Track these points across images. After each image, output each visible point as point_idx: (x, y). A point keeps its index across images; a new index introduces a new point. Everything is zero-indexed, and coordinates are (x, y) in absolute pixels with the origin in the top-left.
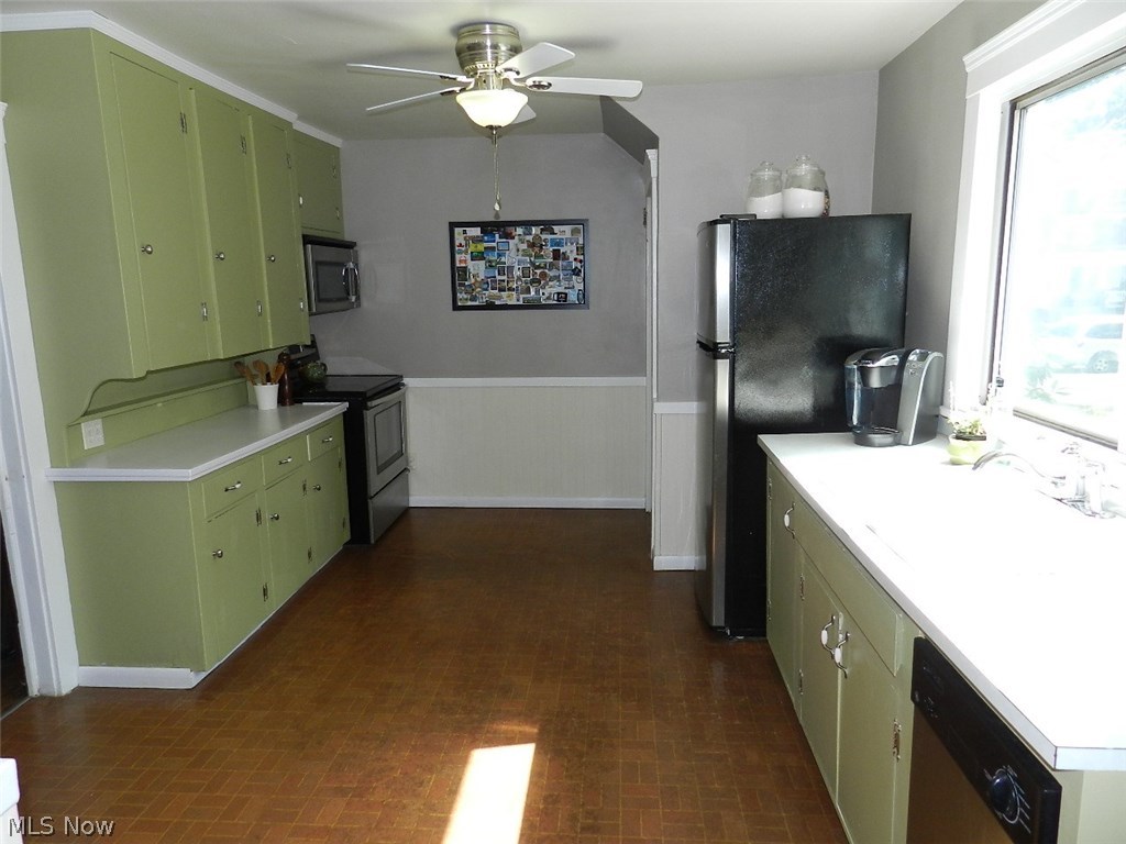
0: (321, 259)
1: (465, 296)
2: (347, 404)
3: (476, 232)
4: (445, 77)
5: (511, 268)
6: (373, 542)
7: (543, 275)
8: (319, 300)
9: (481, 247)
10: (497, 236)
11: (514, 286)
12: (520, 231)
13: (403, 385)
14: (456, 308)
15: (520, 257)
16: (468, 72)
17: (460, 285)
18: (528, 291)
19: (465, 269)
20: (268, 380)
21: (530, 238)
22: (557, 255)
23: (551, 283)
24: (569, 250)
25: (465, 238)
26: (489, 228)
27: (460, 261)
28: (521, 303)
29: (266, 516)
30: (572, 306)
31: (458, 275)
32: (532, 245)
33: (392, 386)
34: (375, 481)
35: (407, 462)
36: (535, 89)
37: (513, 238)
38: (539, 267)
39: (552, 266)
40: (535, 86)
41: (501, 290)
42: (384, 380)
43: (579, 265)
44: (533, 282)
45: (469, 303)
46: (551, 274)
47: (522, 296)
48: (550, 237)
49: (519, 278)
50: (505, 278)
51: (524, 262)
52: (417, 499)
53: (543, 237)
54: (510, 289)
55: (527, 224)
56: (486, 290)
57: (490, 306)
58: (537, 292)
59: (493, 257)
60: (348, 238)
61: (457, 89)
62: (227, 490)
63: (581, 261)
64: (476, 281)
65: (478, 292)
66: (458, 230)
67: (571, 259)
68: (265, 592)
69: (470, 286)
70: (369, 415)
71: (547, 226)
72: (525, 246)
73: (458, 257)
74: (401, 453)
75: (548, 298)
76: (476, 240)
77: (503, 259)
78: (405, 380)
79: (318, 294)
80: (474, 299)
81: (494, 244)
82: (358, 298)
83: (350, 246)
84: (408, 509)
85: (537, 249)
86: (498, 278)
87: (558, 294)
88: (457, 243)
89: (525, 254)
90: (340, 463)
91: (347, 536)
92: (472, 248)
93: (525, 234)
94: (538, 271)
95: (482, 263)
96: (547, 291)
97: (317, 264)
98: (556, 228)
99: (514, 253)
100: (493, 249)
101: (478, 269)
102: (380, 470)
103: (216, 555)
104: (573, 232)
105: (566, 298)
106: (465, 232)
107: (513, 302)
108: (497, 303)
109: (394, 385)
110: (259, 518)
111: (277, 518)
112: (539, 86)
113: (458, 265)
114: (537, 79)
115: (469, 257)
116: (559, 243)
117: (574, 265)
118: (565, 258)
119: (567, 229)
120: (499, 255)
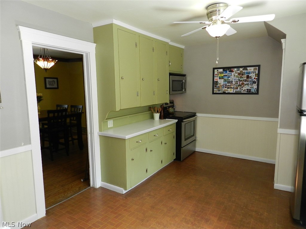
0: (174, 79)
1: (216, 90)
2: (177, 120)
3: (221, 70)
4: (202, 23)
5: (232, 82)
6: (182, 160)
7: (243, 84)
8: (173, 91)
9: (222, 75)
10: (228, 71)
11: (232, 87)
12: (235, 69)
13: (196, 115)
14: (213, 93)
15: (235, 78)
16: (210, 20)
17: (215, 86)
18: (237, 88)
19: (217, 82)
20: (158, 112)
21: (239, 72)
22: (248, 77)
23: (245, 86)
24: (253, 76)
25: (218, 72)
26: (225, 69)
27: (216, 79)
28: (234, 92)
29: (149, 150)
30: (253, 94)
31: (215, 84)
32: (239, 74)
33: (192, 116)
34: (184, 143)
35: (196, 137)
36: (233, 23)
37: (233, 72)
38: (241, 81)
39: (246, 81)
40: (233, 22)
41: (228, 88)
42: (190, 114)
43: (256, 80)
44: (239, 85)
45: (218, 92)
46: (245, 83)
47: (235, 90)
48: (246, 71)
49: (234, 85)
50: (229, 84)
51: (236, 79)
52: (198, 149)
53: (243, 71)
54: (231, 88)
55: (238, 67)
56: (223, 88)
57: (224, 93)
58: (240, 89)
59: (226, 78)
60: (184, 73)
61: (207, 26)
62: (137, 142)
63: (256, 79)
64: (220, 85)
65: (221, 89)
66: (216, 70)
67: (253, 78)
68: (147, 171)
69: (218, 87)
70: (183, 124)
71: (245, 67)
72: (237, 74)
73: (215, 78)
74: (194, 135)
75: (244, 91)
76: (221, 73)
77: (229, 79)
78: (197, 114)
79: (172, 89)
80: (219, 91)
81: (227, 74)
82: (185, 90)
83: (184, 75)
84: (195, 152)
85: (241, 75)
86: (227, 84)
87: (247, 89)
88: (215, 74)
89: (237, 77)
90: (174, 137)
91: (175, 157)
92: (220, 75)
93: (237, 71)
94: (241, 82)
95: (222, 80)
96: (244, 88)
97: (173, 81)
98: (248, 68)
99: (234, 76)
100: (226, 75)
101: (221, 82)
102: (186, 140)
103: (132, 160)
104: (254, 69)
105: (250, 91)
106: (218, 71)
107: (232, 92)
108: (226, 92)
109: (194, 115)
110: (146, 150)
111: (152, 151)
112: (234, 21)
113: (215, 80)
114: (234, 19)
115: (218, 78)
116: (249, 73)
117: (254, 80)
118: (251, 77)
119: (252, 68)
120: (228, 77)
